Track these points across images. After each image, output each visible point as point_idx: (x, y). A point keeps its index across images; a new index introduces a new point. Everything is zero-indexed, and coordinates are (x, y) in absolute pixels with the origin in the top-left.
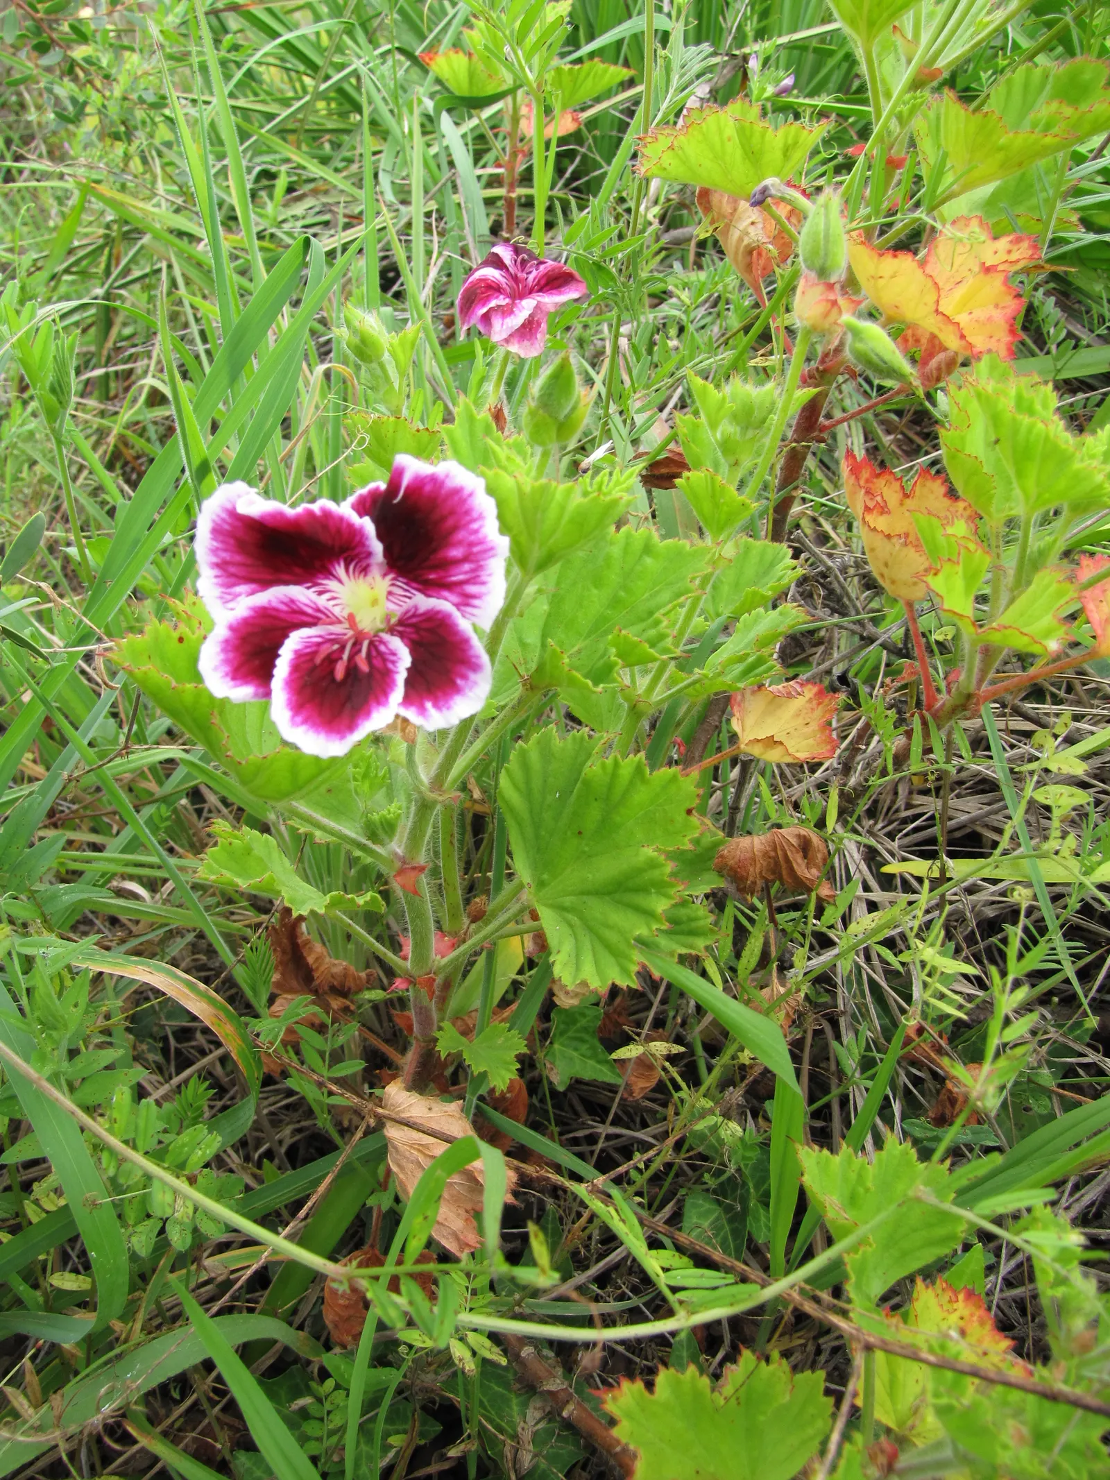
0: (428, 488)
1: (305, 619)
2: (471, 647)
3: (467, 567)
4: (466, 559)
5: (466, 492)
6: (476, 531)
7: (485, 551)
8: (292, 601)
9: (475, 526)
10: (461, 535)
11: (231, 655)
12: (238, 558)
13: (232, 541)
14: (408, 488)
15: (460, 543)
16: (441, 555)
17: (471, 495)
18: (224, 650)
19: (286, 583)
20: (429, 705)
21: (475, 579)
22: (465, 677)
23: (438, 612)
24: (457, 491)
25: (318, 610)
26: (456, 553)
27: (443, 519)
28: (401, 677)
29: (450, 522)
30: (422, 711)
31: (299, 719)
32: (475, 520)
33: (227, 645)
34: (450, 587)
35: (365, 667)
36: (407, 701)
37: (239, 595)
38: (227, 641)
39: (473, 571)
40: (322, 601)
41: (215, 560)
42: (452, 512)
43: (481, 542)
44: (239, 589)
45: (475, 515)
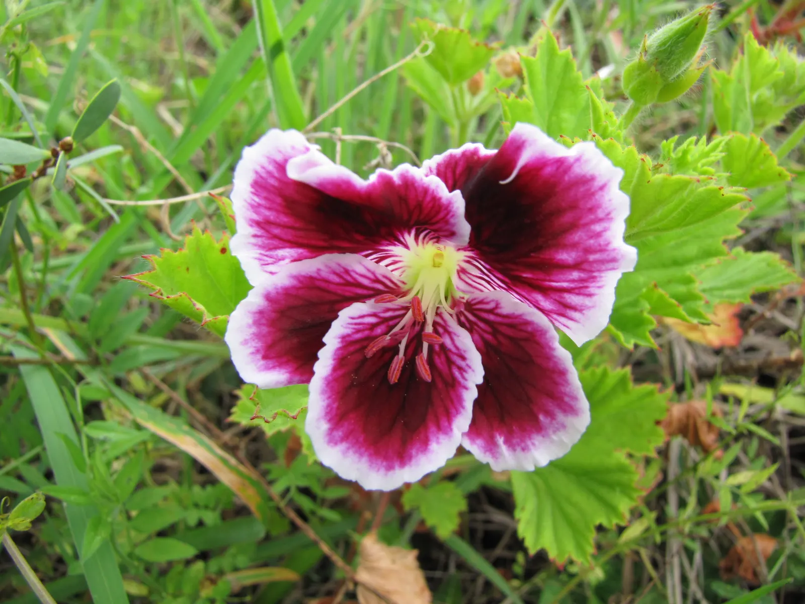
0: (548, 170)
1: (360, 291)
2: (567, 382)
3: (575, 275)
4: (577, 266)
5: (598, 183)
6: (599, 235)
7: (603, 262)
8: (347, 271)
9: (597, 228)
10: (577, 236)
11: (265, 329)
12: (284, 219)
13: (279, 200)
14: (524, 168)
15: (574, 246)
16: (546, 255)
17: (602, 188)
18: (256, 323)
19: (342, 250)
20: (500, 440)
21: (581, 289)
22: (551, 415)
23: (528, 323)
24: (586, 180)
25: (377, 281)
26: (567, 256)
27: (560, 211)
28: (470, 396)
29: (567, 218)
30: (491, 446)
31: (339, 434)
32: (600, 220)
33: (261, 317)
34: (546, 291)
35: (425, 373)
36: (474, 430)
37: (283, 259)
38: (261, 313)
39: (582, 280)
40: (382, 269)
41: (255, 217)
42: (574, 206)
43: (602, 250)
44: (281, 253)
45: (600, 214)
